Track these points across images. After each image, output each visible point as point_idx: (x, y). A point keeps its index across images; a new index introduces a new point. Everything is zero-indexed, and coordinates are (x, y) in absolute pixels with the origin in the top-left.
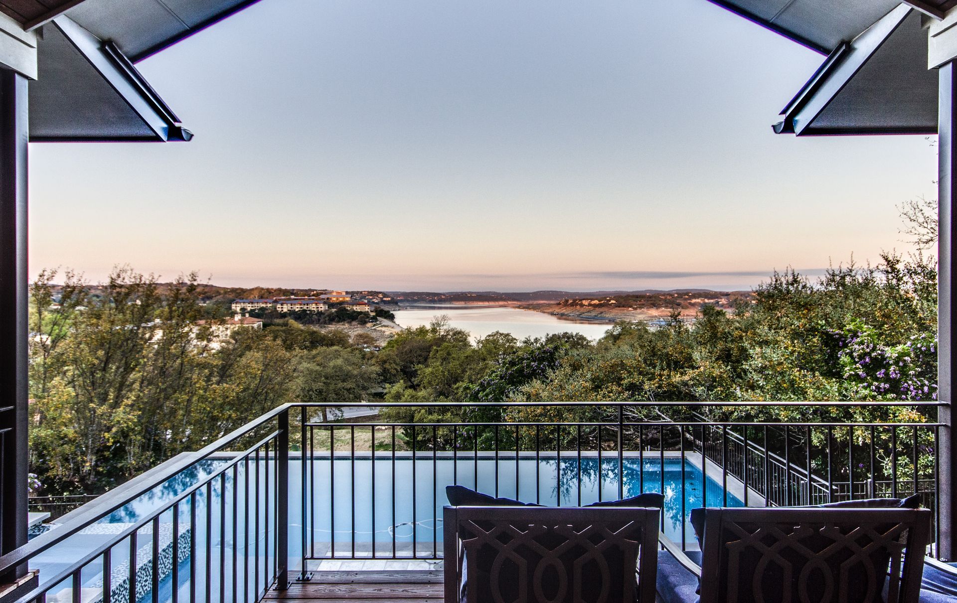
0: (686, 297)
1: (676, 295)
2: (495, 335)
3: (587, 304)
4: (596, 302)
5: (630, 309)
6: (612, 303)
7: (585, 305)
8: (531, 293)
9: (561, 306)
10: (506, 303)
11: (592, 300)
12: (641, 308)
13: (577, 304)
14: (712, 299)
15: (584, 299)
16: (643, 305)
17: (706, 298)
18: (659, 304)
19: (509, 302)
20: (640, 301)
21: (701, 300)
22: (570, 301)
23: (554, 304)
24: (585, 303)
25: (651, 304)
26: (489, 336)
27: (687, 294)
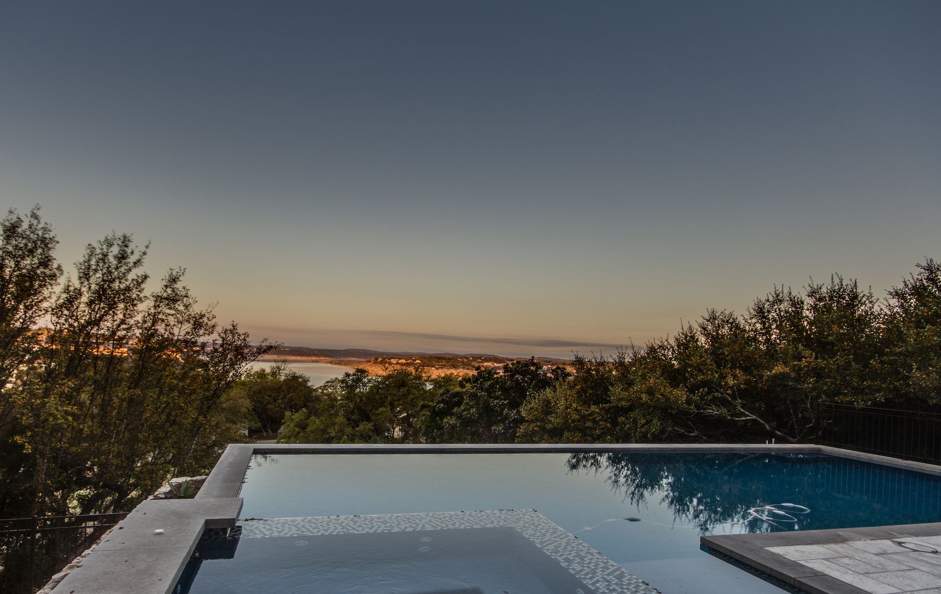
0: (480, 360)
1: (471, 359)
2: (333, 382)
3: (395, 362)
4: (403, 361)
5: (433, 368)
6: (417, 363)
7: (393, 364)
8: (342, 350)
9: (371, 363)
10: (318, 359)
11: (399, 359)
12: (442, 368)
13: (386, 363)
14: (500, 363)
15: (392, 358)
16: (444, 365)
17: (495, 362)
18: (458, 366)
19: (321, 358)
20: (442, 362)
21: (492, 364)
22: (380, 359)
23: (364, 362)
24: (394, 361)
25: (451, 365)
26: (328, 382)
27: (480, 358)
